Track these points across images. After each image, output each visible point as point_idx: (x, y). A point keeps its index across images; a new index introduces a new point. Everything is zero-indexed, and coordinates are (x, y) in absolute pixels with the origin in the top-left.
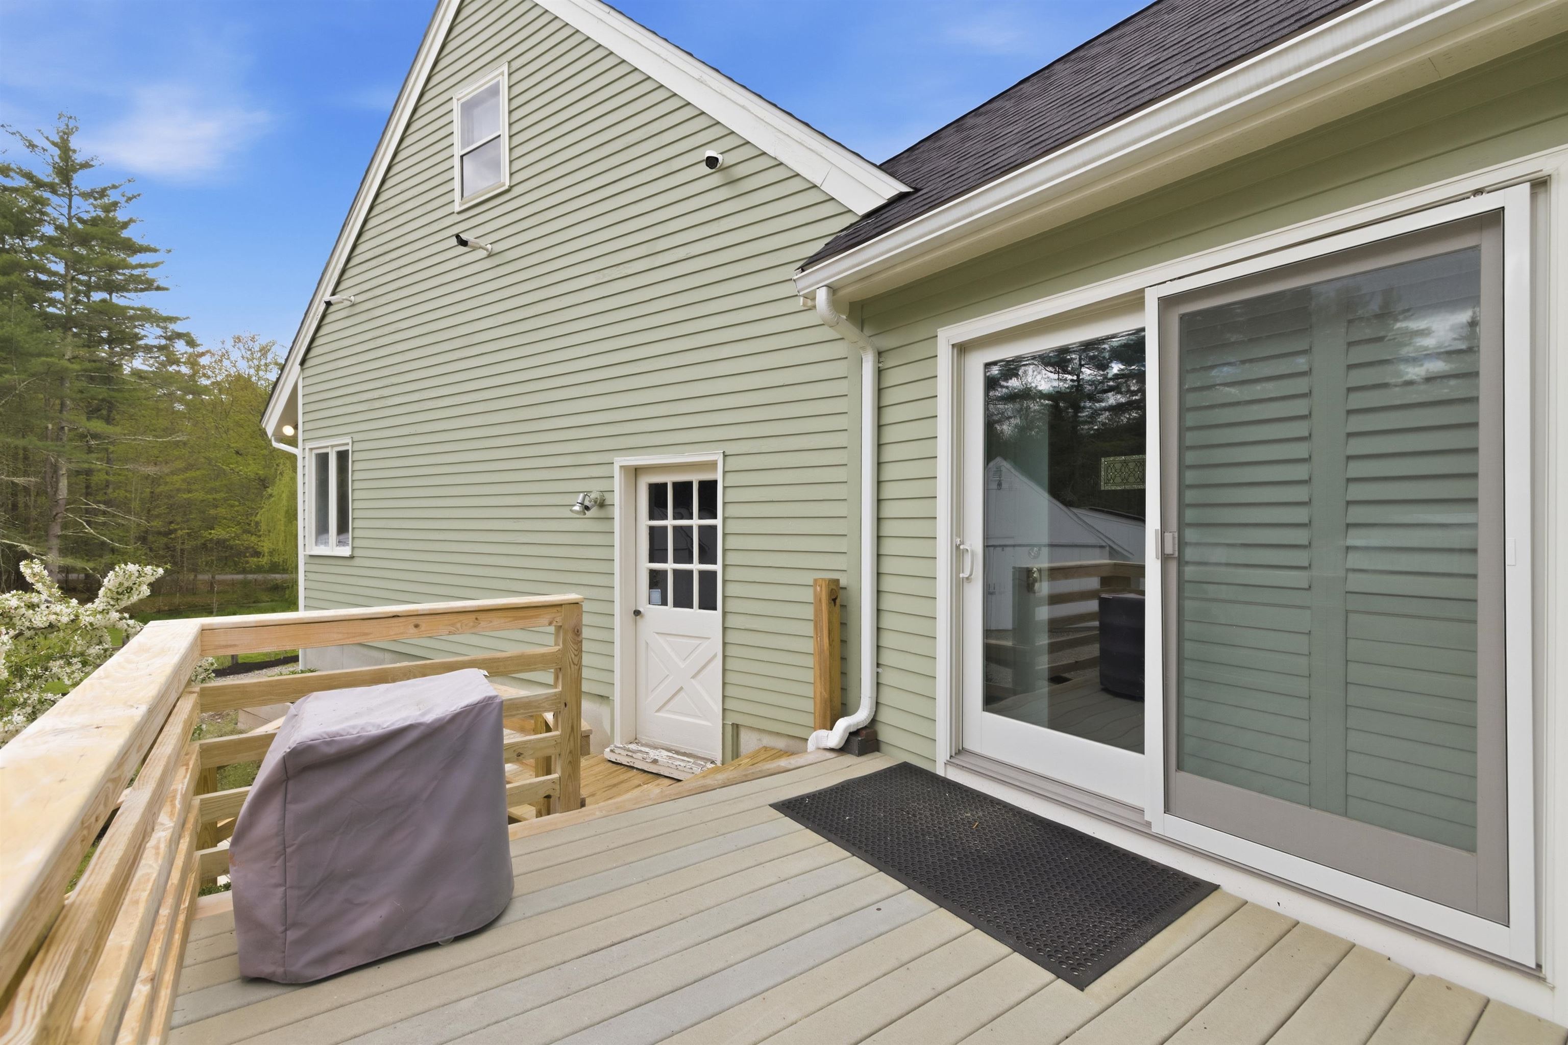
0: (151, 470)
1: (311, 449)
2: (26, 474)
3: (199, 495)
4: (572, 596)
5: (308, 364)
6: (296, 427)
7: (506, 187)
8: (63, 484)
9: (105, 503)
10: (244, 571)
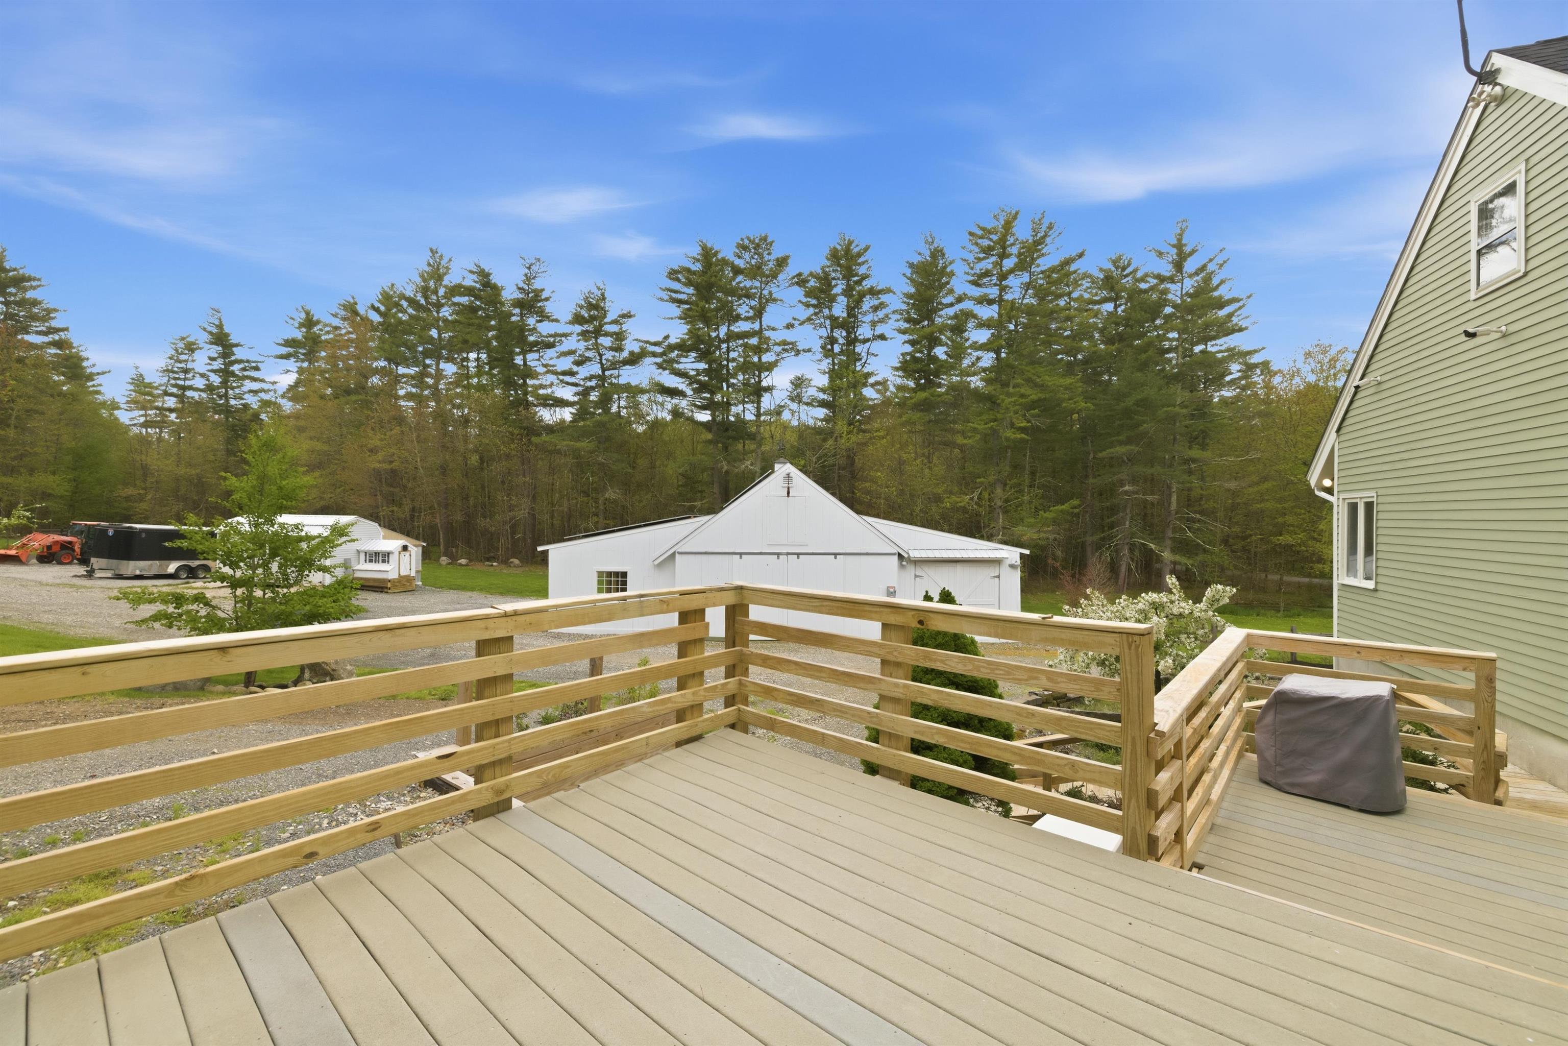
0: (1232, 485)
1: (1344, 499)
2: (1153, 494)
3: (1270, 505)
4: (1492, 655)
5: (1342, 431)
6: (1333, 480)
7: (1521, 274)
8: (1174, 498)
9: (1200, 513)
10: (1309, 576)
